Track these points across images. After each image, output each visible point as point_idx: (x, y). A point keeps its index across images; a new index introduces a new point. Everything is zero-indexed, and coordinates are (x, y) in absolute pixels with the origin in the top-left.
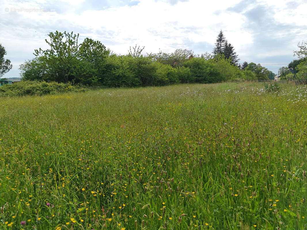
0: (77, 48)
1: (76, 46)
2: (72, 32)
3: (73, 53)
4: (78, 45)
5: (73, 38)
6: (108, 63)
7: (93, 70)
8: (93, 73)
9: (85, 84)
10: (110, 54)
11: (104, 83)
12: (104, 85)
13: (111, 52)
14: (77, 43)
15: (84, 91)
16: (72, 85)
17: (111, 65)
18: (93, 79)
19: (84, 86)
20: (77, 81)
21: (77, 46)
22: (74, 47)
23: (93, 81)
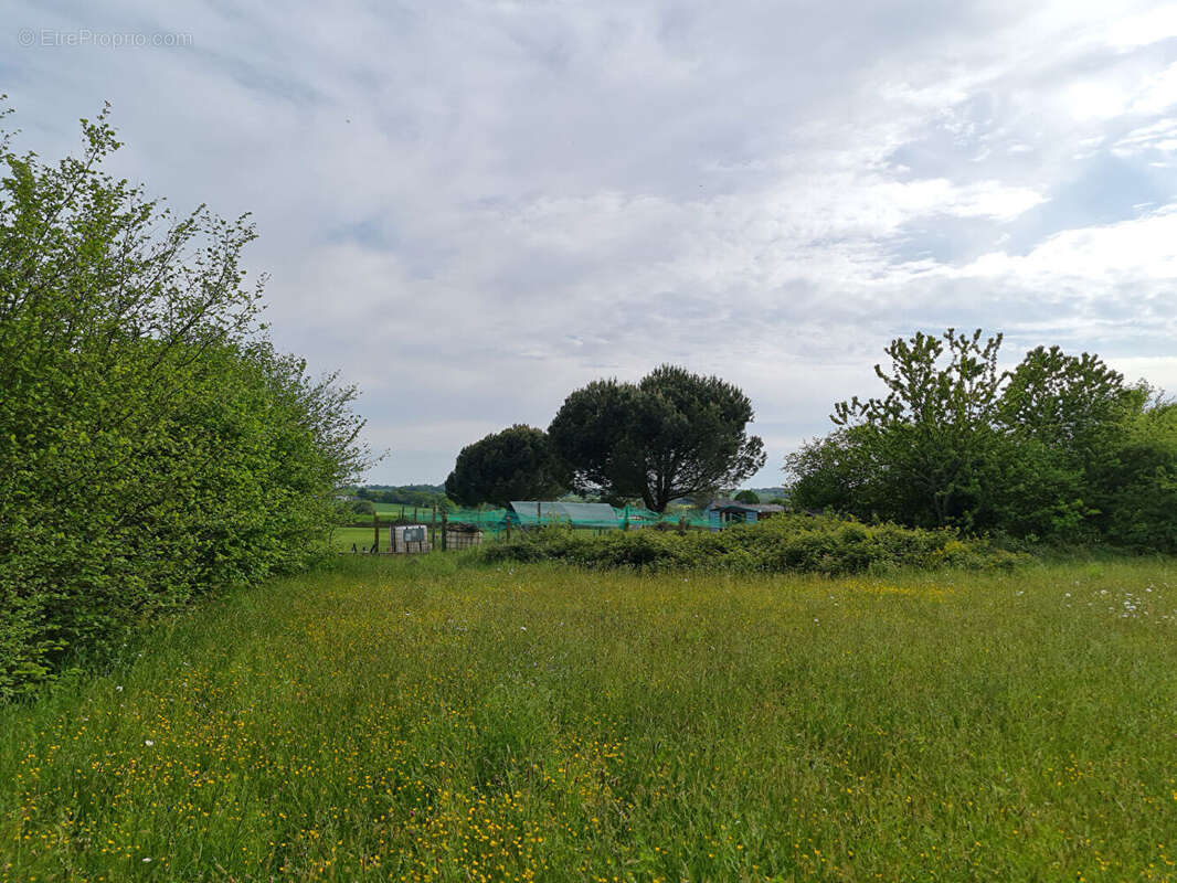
0: (993, 390)
1: (988, 381)
2: (979, 331)
3: (976, 410)
4: (998, 375)
5: (979, 352)
6: (1135, 440)
7: (1062, 475)
8: (1063, 486)
9: (1019, 531)
10: (1150, 405)
11: (1113, 531)
12: (1113, 540)
13: (1153, 396)
14: (993, 369)
15: (1009, 565)
16: (960, 537)
17: (1149, 452)
18: (1061, 514)
19: (1015, 542)
20: (986, 522)
21: (993, 379)
22: (981, 384)
23: (1055, 521)
